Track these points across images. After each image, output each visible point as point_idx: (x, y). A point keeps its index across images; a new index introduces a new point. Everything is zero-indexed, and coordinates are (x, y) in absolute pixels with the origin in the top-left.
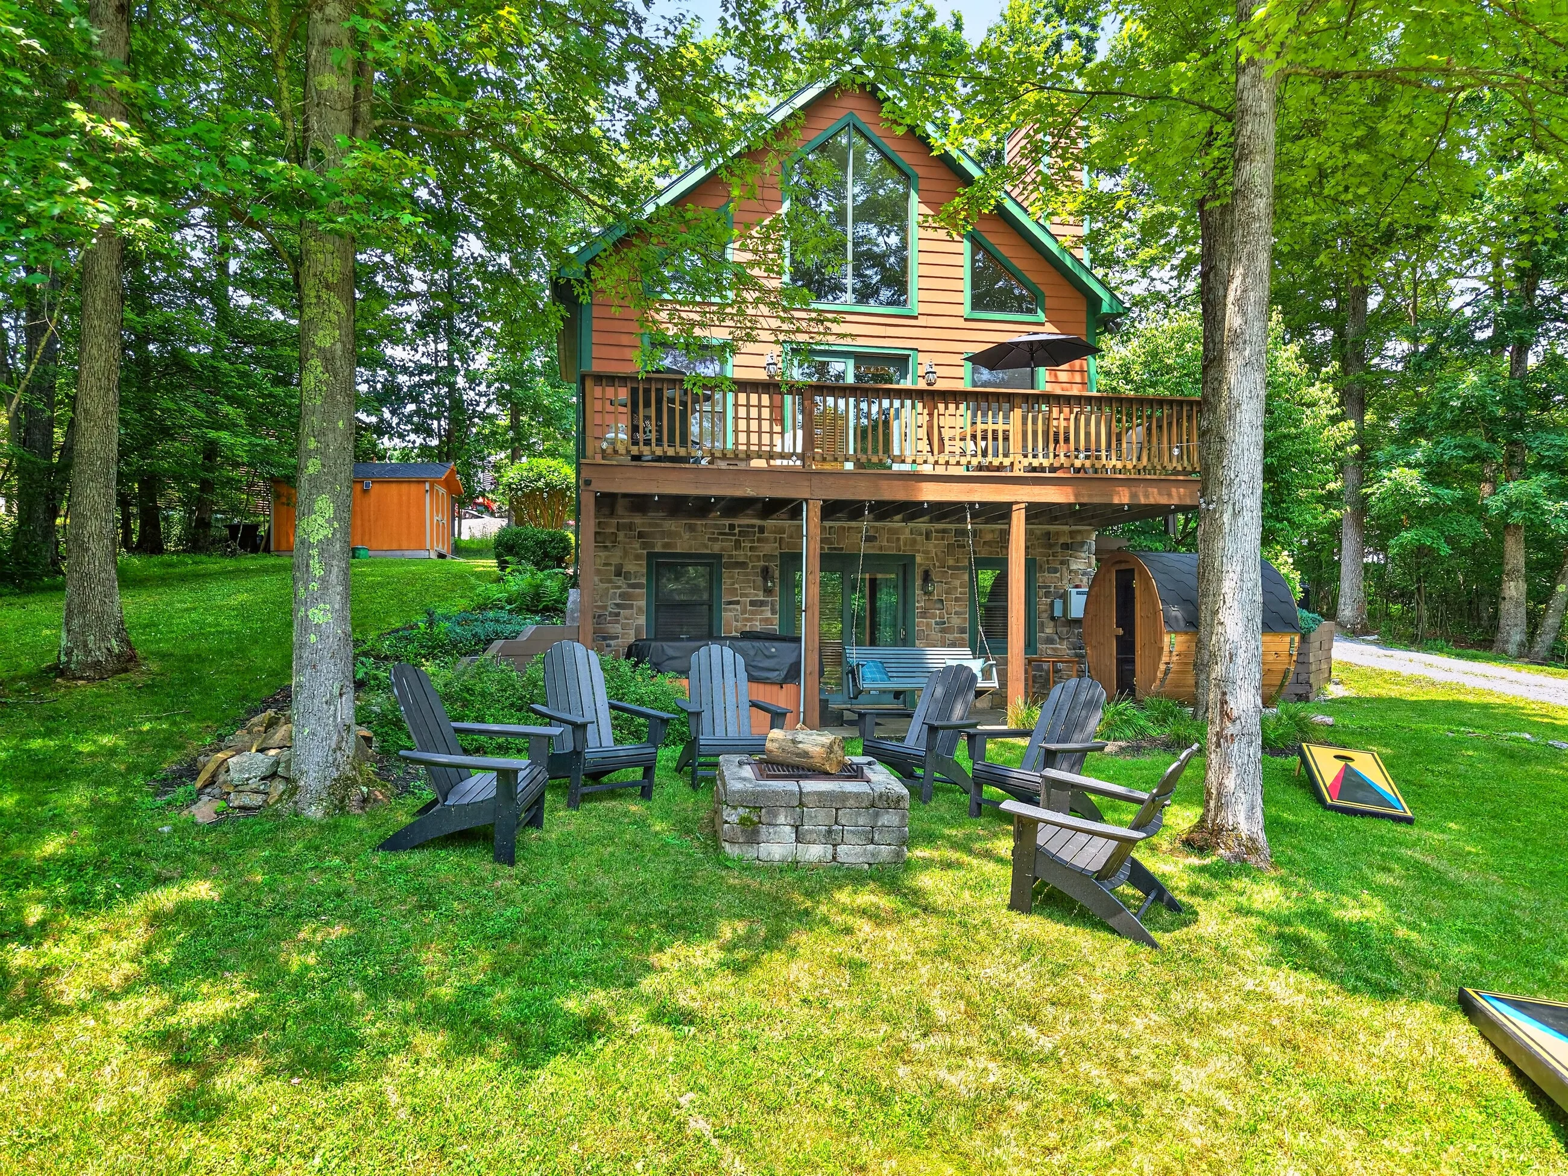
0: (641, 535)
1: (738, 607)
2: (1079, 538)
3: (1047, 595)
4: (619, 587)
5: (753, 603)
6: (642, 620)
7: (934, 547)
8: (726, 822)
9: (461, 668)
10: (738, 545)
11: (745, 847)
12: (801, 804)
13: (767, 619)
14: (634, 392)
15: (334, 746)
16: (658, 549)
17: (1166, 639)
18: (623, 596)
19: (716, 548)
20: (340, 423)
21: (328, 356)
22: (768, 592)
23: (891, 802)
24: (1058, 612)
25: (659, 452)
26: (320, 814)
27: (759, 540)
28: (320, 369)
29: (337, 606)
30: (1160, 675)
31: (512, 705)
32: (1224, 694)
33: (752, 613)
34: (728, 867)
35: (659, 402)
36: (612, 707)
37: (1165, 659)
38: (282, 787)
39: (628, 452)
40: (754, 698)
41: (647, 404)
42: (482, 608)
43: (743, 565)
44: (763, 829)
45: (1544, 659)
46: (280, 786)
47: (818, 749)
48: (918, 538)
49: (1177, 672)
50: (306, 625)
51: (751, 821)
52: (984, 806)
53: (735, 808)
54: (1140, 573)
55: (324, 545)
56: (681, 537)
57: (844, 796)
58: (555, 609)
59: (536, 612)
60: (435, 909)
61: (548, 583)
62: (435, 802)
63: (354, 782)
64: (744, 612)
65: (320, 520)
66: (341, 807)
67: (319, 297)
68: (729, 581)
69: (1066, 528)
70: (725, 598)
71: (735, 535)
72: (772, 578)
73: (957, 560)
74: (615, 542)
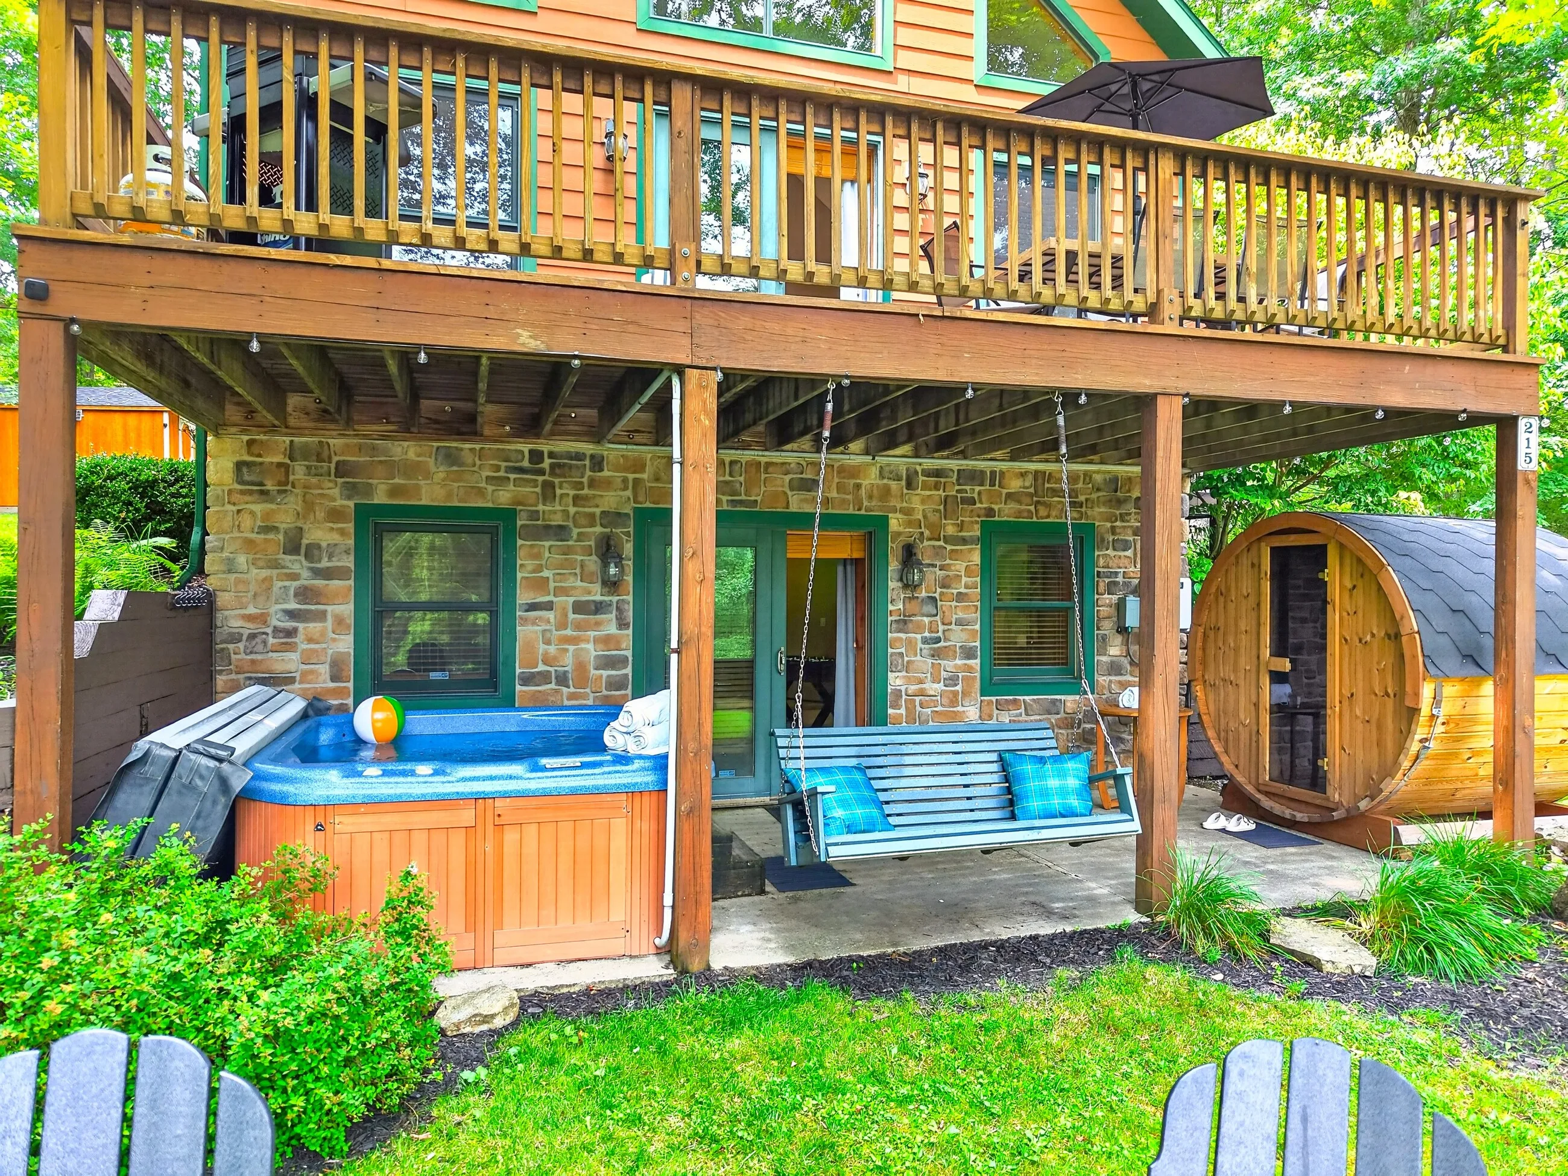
0: (342, 470)
1: (550, 615)
3: (1111, 588)
4: (295, 577)
5: (579, 607)
6: (345, 644)
7: (922, 501)
10: (548, 492)
13: (610, 637)
16: (380, 497)
17: (1427, 690)
18: (304, 594)
19: (504, 497)
22: (612, 585)
24: (1131, 620)
27: (592, 484)
30: (1406, 764)
33: (577, 626)
37: (1420, 733)
43: (560, 532)
48: (893, 485)
49: (1435, 757)
54: (1342, 547)
56: (428, 475)
64: (562, 625)
68: (530, 564)
70: (523, 597)
71: (542, 472)
72: (619, 559)
73: (961, 527)
74: (285, 484)
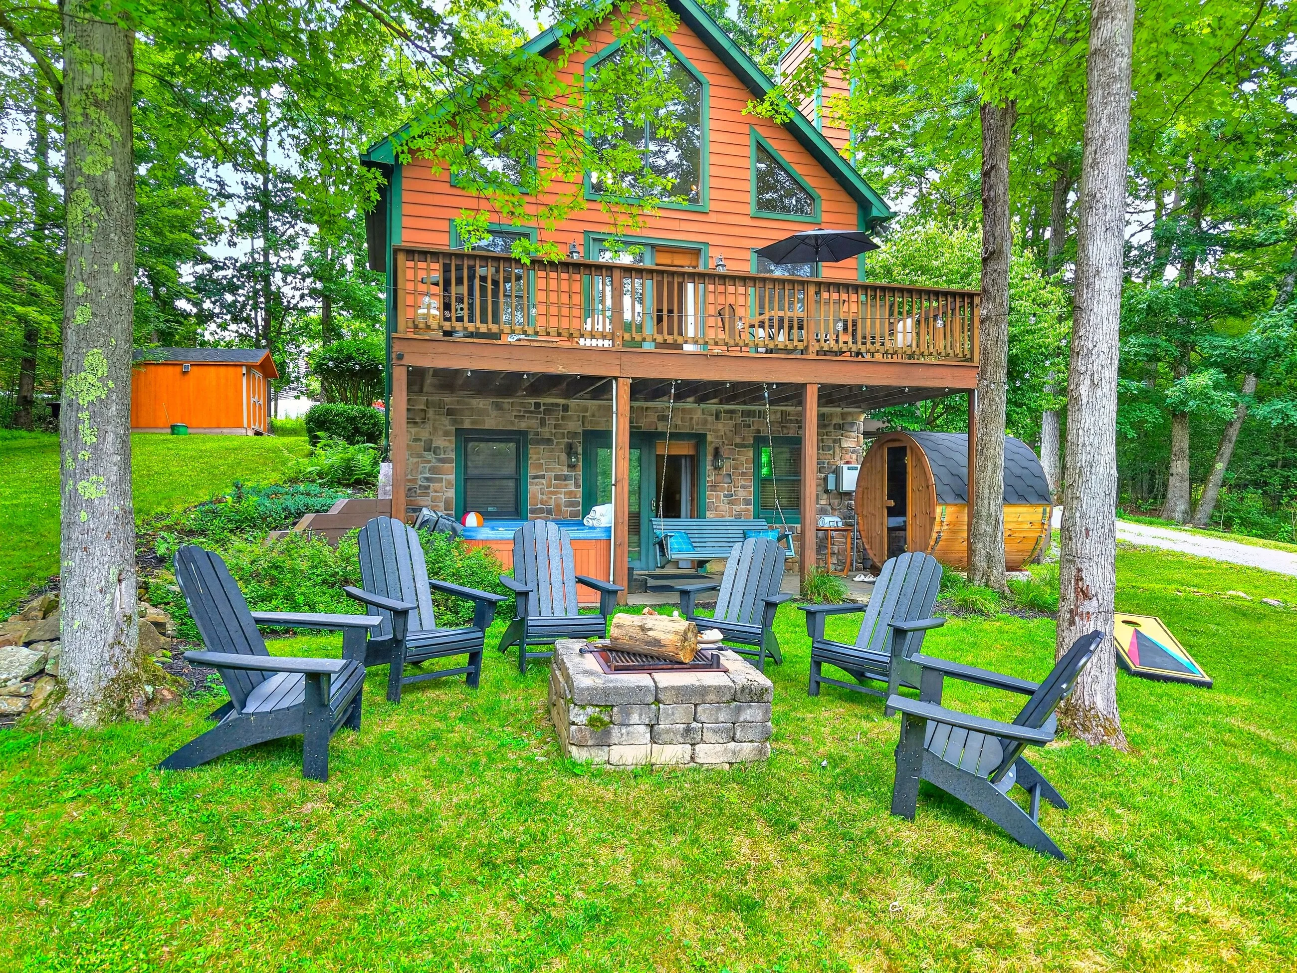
0: (450, 412)
1: (544, 481)
2: (850, 419)
4: (429, 462)
5: (557, 478)
6: (451, 493)
7: (724, 427)
8: (573, 723)
9: (269, 543)
10: (543, 423)
11: (594, 751)
12: (657, 701)
13: (571, 492)
14: (446, 269)
15: (110, 640)
16: (467, 425)
17: (938, 510)
18: (433, 470)
19: (523, 425)
20: (115, 267)
21: (100, 186)
22: (572, 466)
23: (756, 695)
24: (831, 486)
25: (471, 327)
26: (92, 723)
27: (563, 418)
28: (89, 201)
29: (113, 478)
30: (932, 543)
31: (324, 582)
32: (1080, 570)
33: (556, 486)
34: (576, 775)
35: (471, 278)
36: (434, 587)
37: (936, 528)
38: (49, 688)
39: (441, 327)
40: (579, 575)
41: (460, 281)
42: (293, 481)
43: (549, 441)
44: (615, 731)
45: (1205, 524)
46: (46, 687)
47: (671, 637)
48: (709, 418)
49: (947, 540)
50: (74, 501)
51: (601, 721)
52: (822, 684)
53: (583, 707)
54: (912, 449)
55: (98, 408)
56: (489, 415)
57: (703, 691)
58: (367, 483)
59: (347, 486)
60: (226, 852)
61: (360, 457)
62: (229, 706)
63: (136, 680)
64: (549, 486)
65: (90, 378)
66: (120, 712)
67: (86, 116)
68: (535, 457)
69: (839, 410)
70: (532, 472)
71: (540, 413)
72: (576, 454)
73: (744, 439)
74: (424, 420)
